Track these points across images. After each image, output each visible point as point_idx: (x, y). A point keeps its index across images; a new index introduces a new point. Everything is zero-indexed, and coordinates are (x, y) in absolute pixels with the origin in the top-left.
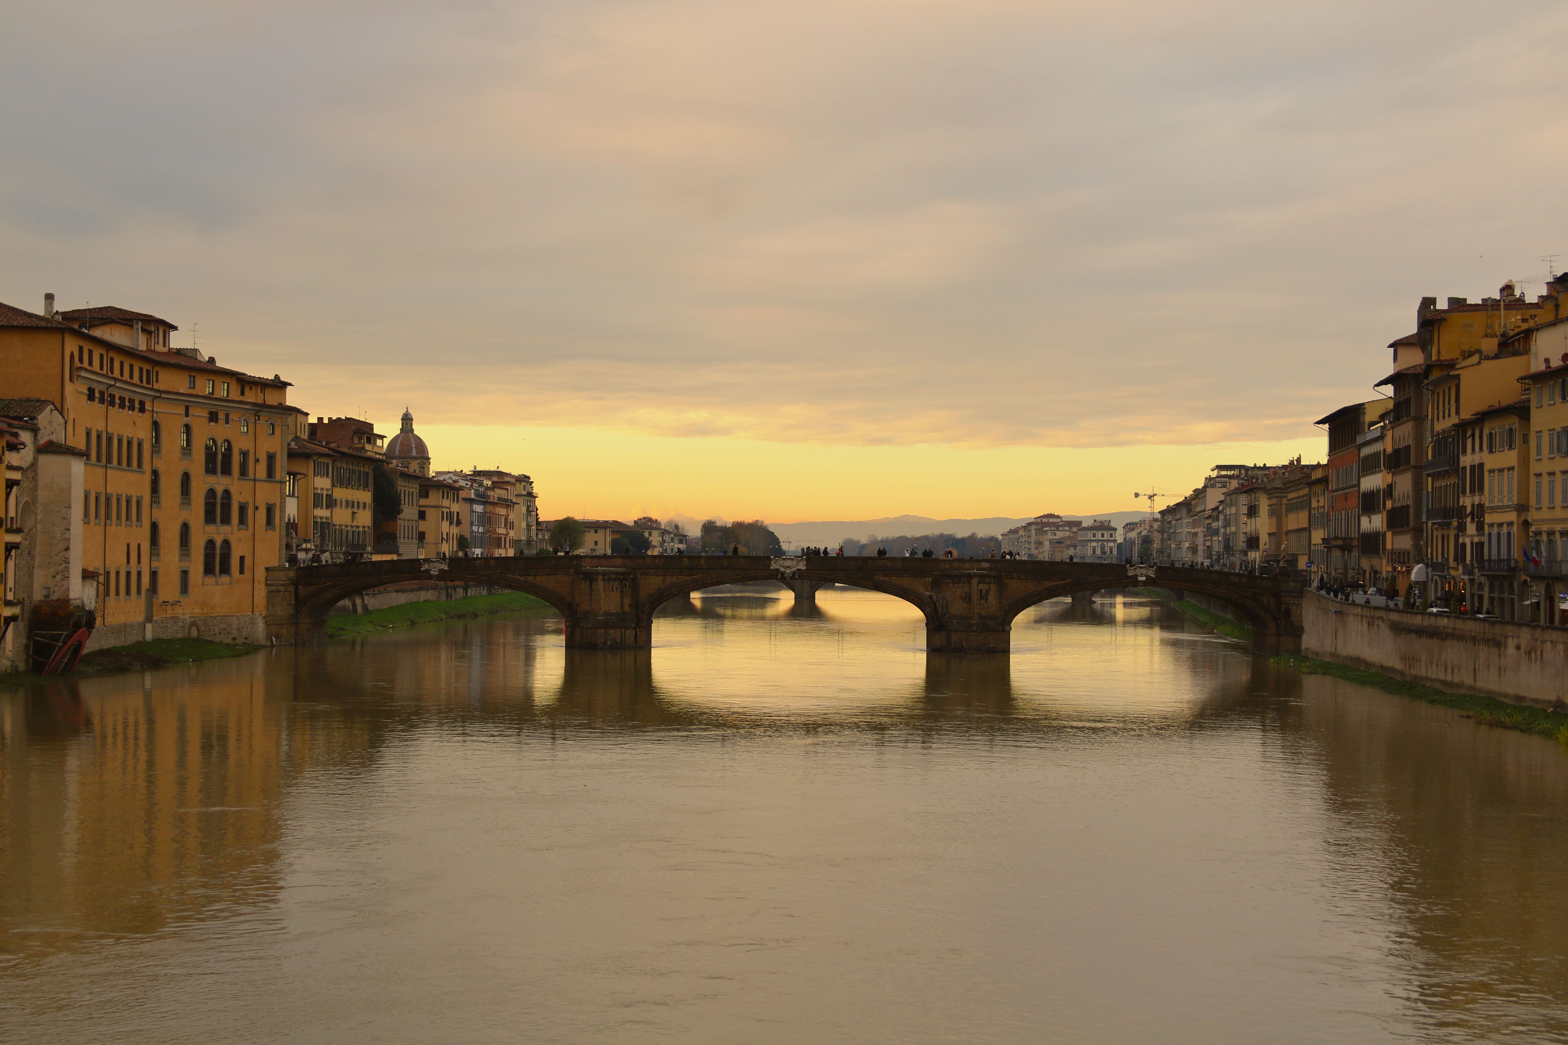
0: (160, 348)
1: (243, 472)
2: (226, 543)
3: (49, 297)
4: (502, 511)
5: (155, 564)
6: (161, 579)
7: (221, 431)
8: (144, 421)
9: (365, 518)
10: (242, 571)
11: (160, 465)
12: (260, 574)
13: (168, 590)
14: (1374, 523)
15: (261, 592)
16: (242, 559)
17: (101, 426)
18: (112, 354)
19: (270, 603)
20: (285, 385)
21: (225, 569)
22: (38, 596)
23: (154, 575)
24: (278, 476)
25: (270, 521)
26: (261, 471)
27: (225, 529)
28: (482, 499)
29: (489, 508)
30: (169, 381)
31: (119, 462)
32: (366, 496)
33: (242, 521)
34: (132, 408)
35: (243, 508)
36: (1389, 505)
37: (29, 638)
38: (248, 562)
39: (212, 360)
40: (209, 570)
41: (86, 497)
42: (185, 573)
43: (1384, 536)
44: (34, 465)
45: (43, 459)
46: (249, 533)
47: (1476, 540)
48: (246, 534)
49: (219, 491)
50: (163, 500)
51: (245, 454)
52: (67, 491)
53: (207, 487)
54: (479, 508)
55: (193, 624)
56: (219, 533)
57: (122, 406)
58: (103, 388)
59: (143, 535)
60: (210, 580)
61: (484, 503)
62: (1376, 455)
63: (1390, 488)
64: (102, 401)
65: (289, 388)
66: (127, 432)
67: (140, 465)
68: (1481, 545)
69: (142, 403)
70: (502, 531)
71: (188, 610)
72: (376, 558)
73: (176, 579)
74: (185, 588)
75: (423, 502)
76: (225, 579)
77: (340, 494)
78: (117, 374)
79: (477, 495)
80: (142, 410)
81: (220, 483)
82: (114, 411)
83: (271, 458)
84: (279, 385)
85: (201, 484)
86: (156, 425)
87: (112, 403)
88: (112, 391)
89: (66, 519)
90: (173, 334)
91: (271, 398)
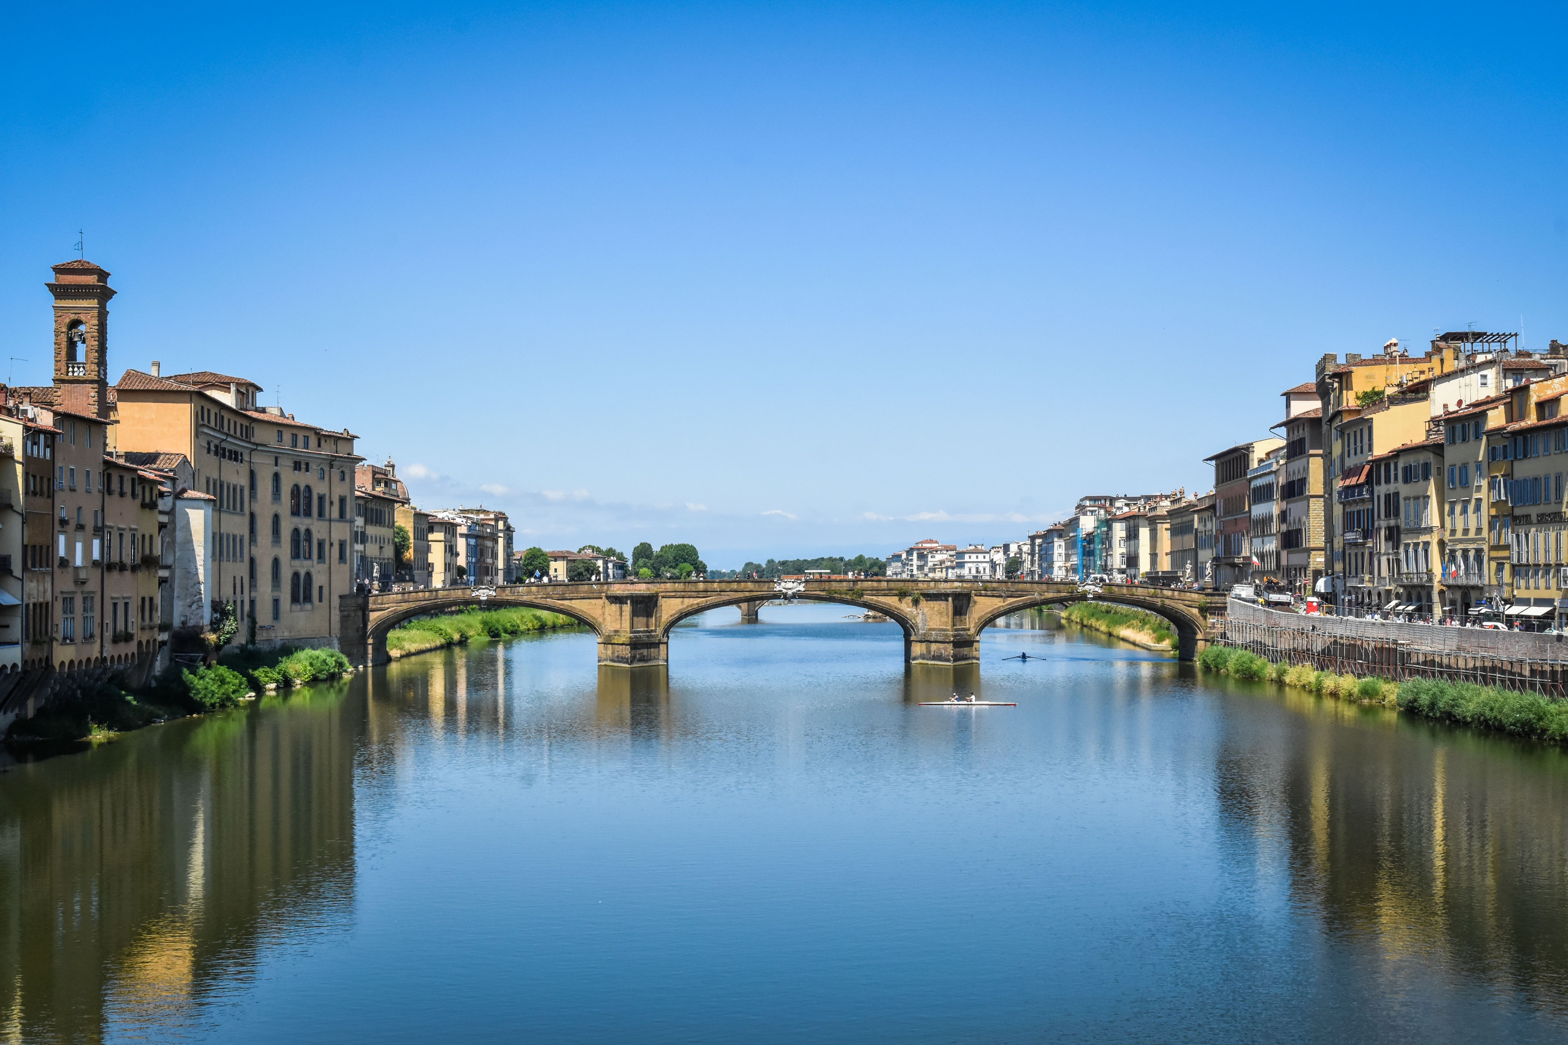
0: (250, 408)
1: (321, 514)
2: (308, 575)
3: (157, 366)
4: (490, 544)
5: (253, 592)
6: (258, 607)
7: (303, 479)
8: (244, 470)
9: (390, 552)
10: (320, 600)
11: (256, 508)
12: (336, 602)
13: (264, 617)
14: (1268, 544)
15: (336, 617)
16: (321, 588)
17: (216, 476)
18: (223, 413)
19: (343, 628)
20: (354, 437)
21: (308, 599)
22: (177, 622)
23: (252, 602)
24: (348, 517)
25: (342, 556)
26: (334, 512)
27: (307, 563)
28: (475, 533)
29: (480, 541)
30: (262, 434)
31: (228, 507)
32: (389, 533)
33: (321, 556)
34: (236, 459)
35: (321, 544)
36: (1284, 528)
37: (171, 659)
38: (325, 591)
39: (291, 417)
40: (295, 599)
41: (214, 538)
42: (276, 602)
43: (1278, 554)
44: (173, 509)
45: (180, 504)
46: (326, 566)
47: (1393, 556)
48: (323, 566)
49: (302, 529)
50: (259, 539)
51: (321, 498)
52: (200, 532)
53: (292, 527)
54: (472, 542)
55: (283, 645)
56: (302, 566)
57: (230, 458)
58: (217, 442)
59: (242, 569)
60: (297, 607)
61: (476, 537)
62: (1268, 487)
63: (1284, 514)
64: (216, 454)
65: (356, 441)
66: (233, 480)
67: (242, 509)
69: (243, 455)
70: (489, 561)
73: (270, 607)
74: (277, 615)
75: (431, 537)
76: (308, 606)
77: (372, 531)
78: (226, 430)
79: (472, 530)
80: (243, 460)
81: (302, 523)
82: (225, 462)
83: (342, 501)
84: (348, 438)
85: (288, 524)
86: (252, 474)
87: (223, 456)
88: (224, 445)
89: (200, 556)
90: (258, 394)
91: (342, 449)
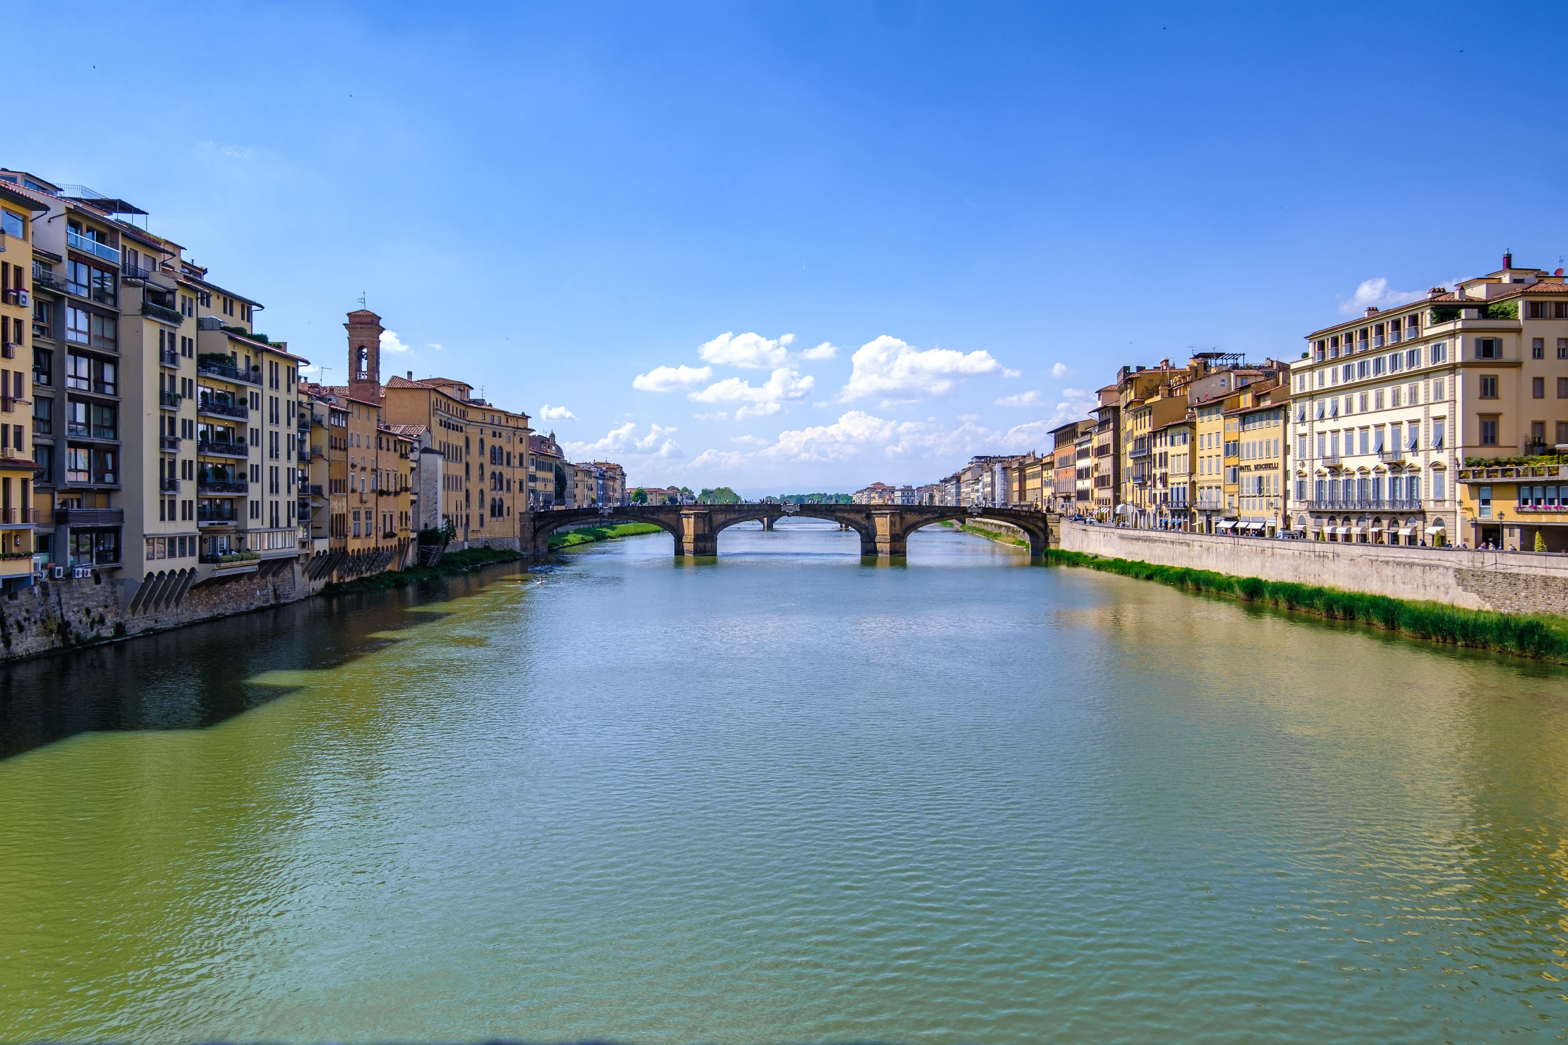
0: (466, 399)
1: (508, 463)
2: (501, 500)
3: (410, 373)
4: (611, 483)
5: (468, 511)
6: (471, 519)
7: (497, 442)
8: (462, 436)
9: (551, 487)
10: (508, 515)
11: (469, 459)
12: (517, 517)
13: (474, 524)
14: (1086, 484)
15: (517, 526)
16: (508, 508)
17: (445, 440)
18: (450, 402)
19: (522, 532)
20: (528, 417)
21: (501, 514)
22: (422, 527)
23: (467, 516)
24: (525, 465)
25: (521, 489)
26: (517, 462)
27: (501, 492)
28: (602, 476)
29: (606, 482)
30: (473, 415)
31: (453, 458)
32: (551, 476)
33: (509, 489)
34: (457, 430)
35: (508, 482)
36: (1096, 474)
37: (418, 549)
38: (511, 510)
39: (490, 405)
40: (493, 514)
41: (444, 477)
42: (482, 516)
43: (1092, 491)
44: (419, 459)
45: (424, 456)
47: (1163, 491)
48: (510, 495)
49: (497, 473)
50: (471, 478)
51: (508, 454)
52: (435, 473)
53: (491, 471)
54: (601, 482)
55: (486, 542)
56: (498, 495)
57: (453, 429)
58: (446, 420)
59: (461, 496)
60: (494, 519)
61: (603, 479)
62: (1088, 449)
63: (1097, 467)
64: (445, 426)
65: (529, 420)
66: (456, 443)
67: (461, 460)
68: (1166, 494)
69: (461, 428)
70: (611, 494)
71: (485, 535)
72: (556, 508)
73: (478, 519)
74: (482, 524)
75: (576, 478)
76: (501, 519)
77: (540, 474)
78: (451, 412)
79: (600, 475)
80: (461, 431)
81: (498, 469)
82: (450, 432)
83: (521, 456)
84: (525, 417)
85: (489, 469)
86: (467, 439)
87: (449, 428)
88: (450, 421)
89: (435, 487)
90: (471, 392)
91: (521, 424)
